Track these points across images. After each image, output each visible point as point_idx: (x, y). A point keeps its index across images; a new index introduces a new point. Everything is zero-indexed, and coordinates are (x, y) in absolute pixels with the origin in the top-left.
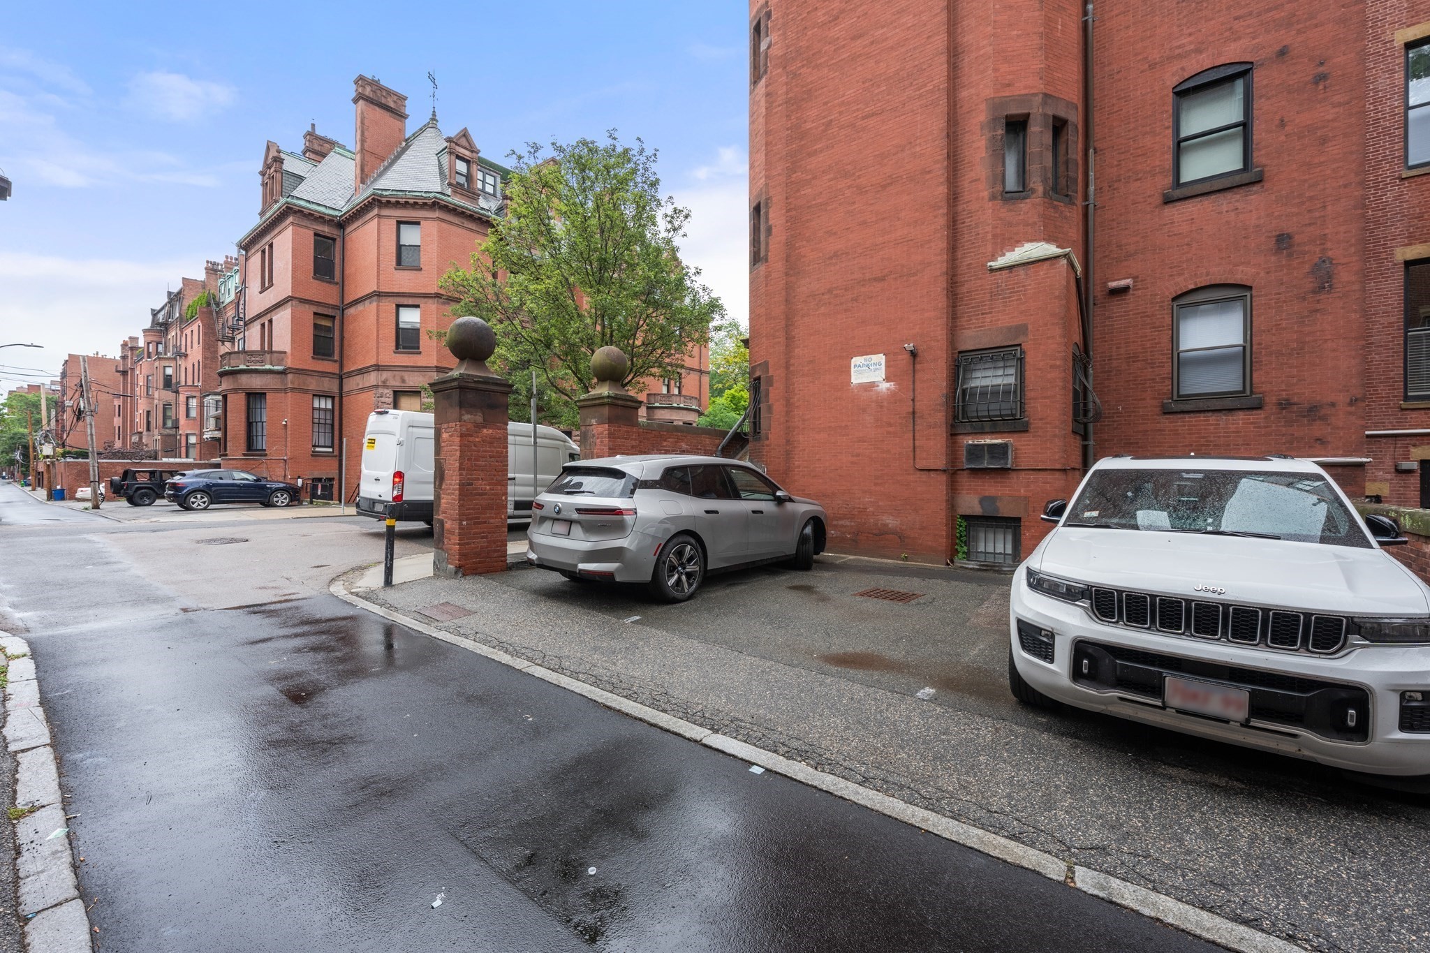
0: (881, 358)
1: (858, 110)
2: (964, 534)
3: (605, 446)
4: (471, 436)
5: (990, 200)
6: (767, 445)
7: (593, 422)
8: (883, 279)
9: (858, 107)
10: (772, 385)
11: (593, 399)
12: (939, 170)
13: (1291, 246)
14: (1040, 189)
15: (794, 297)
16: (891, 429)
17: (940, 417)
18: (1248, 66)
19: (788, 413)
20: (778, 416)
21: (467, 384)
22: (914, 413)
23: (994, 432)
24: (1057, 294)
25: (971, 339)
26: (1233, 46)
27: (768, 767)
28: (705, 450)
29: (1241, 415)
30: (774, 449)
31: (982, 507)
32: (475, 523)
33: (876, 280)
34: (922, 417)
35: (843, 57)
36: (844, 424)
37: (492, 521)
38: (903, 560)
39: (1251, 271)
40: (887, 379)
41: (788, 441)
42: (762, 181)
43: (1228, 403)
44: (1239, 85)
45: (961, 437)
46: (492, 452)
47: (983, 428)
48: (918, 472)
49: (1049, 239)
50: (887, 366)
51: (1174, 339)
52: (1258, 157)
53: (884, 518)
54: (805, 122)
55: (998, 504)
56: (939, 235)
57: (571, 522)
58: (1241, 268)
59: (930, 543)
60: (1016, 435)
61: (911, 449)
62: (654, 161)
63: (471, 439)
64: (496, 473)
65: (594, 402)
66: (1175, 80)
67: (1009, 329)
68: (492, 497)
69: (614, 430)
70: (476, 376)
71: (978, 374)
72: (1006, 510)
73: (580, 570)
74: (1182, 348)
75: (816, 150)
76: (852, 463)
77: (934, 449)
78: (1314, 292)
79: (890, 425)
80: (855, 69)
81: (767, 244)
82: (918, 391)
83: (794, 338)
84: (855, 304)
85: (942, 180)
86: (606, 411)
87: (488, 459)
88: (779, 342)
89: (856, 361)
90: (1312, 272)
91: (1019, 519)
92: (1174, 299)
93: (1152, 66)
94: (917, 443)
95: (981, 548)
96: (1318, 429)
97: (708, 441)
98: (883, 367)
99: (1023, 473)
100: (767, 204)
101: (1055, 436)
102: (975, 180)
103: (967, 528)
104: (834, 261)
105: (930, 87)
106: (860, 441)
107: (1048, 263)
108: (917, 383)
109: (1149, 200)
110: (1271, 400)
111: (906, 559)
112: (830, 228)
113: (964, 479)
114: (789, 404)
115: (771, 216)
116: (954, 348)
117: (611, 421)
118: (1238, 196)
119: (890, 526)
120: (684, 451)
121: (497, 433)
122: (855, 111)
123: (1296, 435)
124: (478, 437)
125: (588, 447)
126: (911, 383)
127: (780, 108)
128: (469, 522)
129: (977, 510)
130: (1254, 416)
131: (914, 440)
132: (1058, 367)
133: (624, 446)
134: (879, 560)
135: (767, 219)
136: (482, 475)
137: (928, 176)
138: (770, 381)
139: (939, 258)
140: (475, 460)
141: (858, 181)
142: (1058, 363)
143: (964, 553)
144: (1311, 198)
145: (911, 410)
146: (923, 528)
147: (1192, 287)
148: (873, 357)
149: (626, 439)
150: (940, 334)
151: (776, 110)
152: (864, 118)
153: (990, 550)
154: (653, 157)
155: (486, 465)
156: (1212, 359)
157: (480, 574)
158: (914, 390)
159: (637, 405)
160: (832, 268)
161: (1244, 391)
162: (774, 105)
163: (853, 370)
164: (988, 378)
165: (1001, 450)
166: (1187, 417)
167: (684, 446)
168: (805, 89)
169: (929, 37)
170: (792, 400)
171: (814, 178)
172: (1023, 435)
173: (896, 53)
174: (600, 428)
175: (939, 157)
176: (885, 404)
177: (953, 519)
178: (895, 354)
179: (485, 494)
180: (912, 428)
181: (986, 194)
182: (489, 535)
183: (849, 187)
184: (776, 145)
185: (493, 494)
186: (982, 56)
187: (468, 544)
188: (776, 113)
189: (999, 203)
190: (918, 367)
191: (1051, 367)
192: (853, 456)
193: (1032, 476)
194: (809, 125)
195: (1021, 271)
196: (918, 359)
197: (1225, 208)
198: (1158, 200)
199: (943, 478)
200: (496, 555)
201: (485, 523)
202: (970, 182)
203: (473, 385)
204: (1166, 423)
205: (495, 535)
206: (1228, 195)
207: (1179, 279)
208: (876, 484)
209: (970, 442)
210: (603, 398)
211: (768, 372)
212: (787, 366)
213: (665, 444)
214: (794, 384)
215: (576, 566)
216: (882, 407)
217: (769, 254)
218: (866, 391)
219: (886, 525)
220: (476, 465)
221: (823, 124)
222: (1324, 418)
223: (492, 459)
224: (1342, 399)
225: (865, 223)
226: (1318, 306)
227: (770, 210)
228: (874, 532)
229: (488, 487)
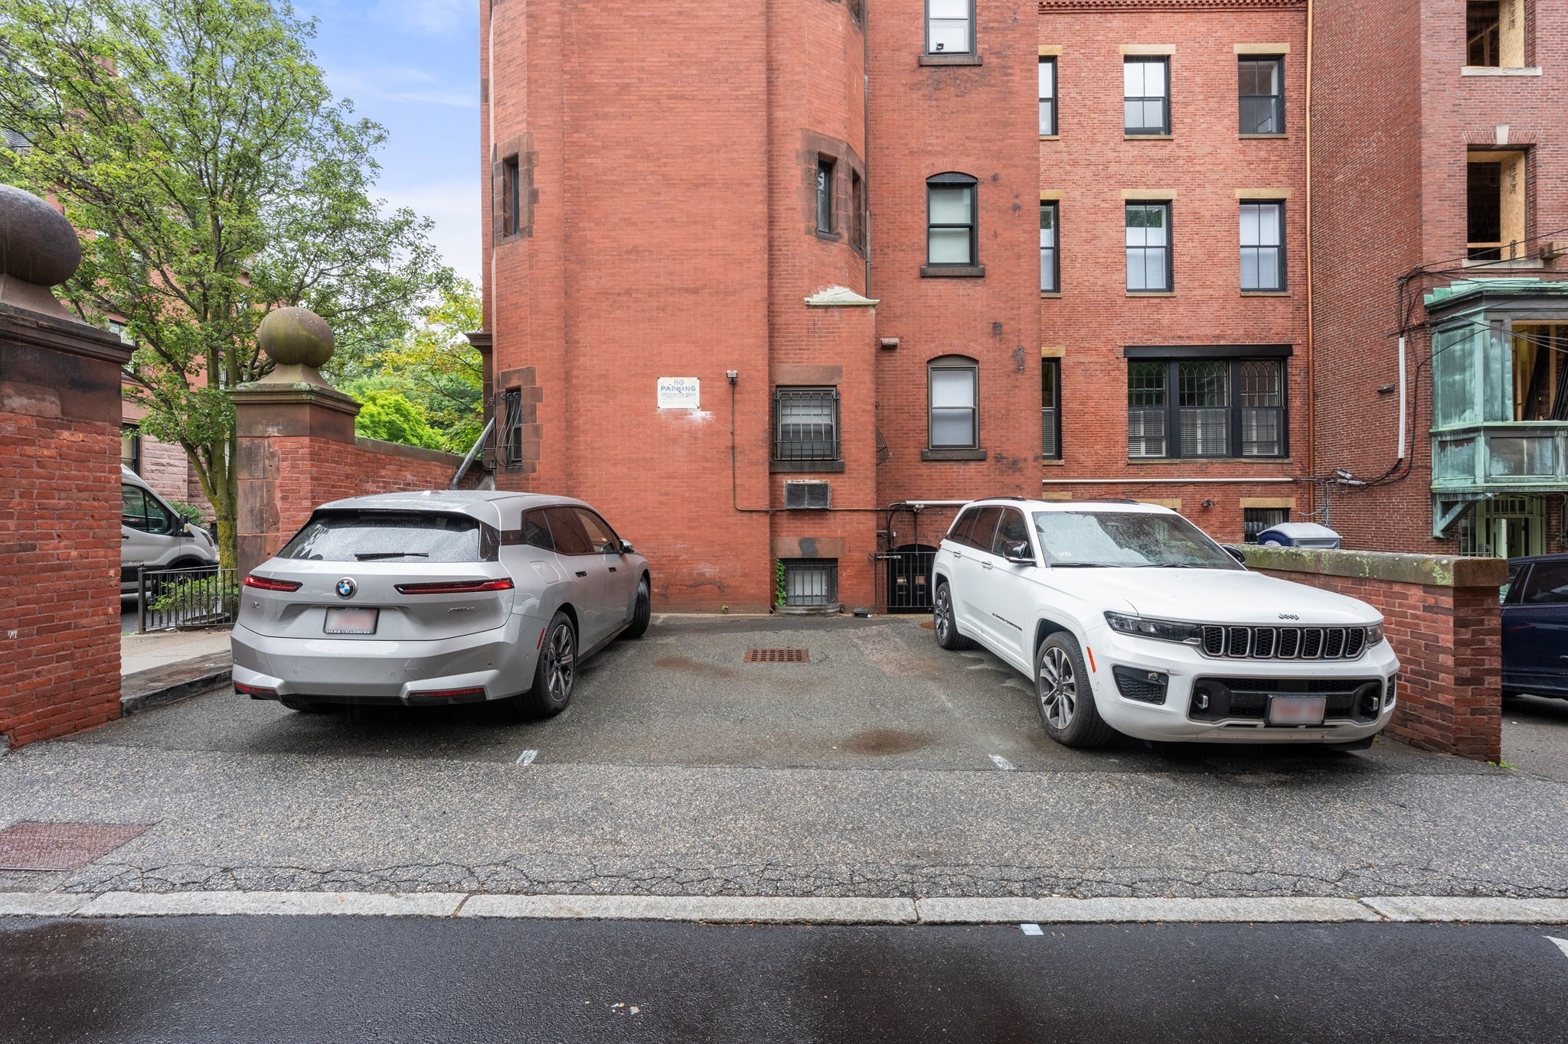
0: (694, 382)
1: (663, 85)
2: (782, 578)
3: (302, 472)
4: (32, 443)
5: (806, 233)
6: (533, 479)
7: (272, 431)
8: (695, 291)
9: (664, 81)
10: (540, 400)
11: (263, 393)
12: (759, 185)
13: (1001, 334)
14: (846, 236)
15: (578, 290)
16: (707, 465)
17: (763, 454)
18: (974, 181)
19: (569, 438)
20: (550, 442)
21: (19, 331)
22: (733, 447)
23: (812, 472)
24: (867, 341)
25: (791, 373)
26: (966, 160)
27: (1041, 919)
28: (436, 483)
29: (973, 465)
30: (544, 484)
31: (802, 550)
32: (40, 632)
33: (687, 290)
34: (742, 452)
35: (644, 14)
36: (648, 456)
37: (84, 621)
38: (723, 612)
39: (978, 348)
40: (703, 407)
41: (570, 475)
42: (520, 127)
43: (965, 455)
44: (967, 193)
45: (780, 476)
46: (85, 478)
47: (802, 467)
48: (739, 514)
49: (854, 288)
50: (702, 393)
51: (929, 397)
52: (982, 256)
53: (700, 566)
54: (591, 73)
55: (817, 546)
56: (759, 257)
57: (376, 610)
58: (972, 344)
59: (752, 591)
60: (832, 476)
61: (731, 487)
62: (308, 34)
63: (30, 450)
64: (95, 524)
65: (275, 398)
66: (927, 173)
67: (826, 369)
68: (85, 572)
69: (320, 448)
70: (43, 317)
71: (795, 411)
72: (824, 551)
73: (412, 694)
74: (935, 405)
75: (606, 114)
76: (660, 503)
77: (755, 489)
78: (1014, 372)
79: (706, 460)
80: (659, 34)
81: (531, 213)
82: (738, 423)
83: (579, 342)
84: (662, 314)
85: (761, 198)
86: (305, 415)
87: (75, 494)
88: (551, 346)
89: (663, 382)
90: (1013, 356)
91: (835, 560)
92: (929, 362)
93: (912, 153)
94: (738, 481)
95: (799, 592)
96: (1017, 478)
97: (438, 471)
98: (697, 392)
99: (840, 514)
100: (529, 160)
101: (867, 478)
102: (792, 209)
103: (786, 573)
104: (633, 257)
105: (747, 92)
106: (669, 477)
107: (859, 310)
108: (737, 415)
109: (911, 271)
110: (991, 454)
111: (726, 611)
112: (627, 216)
113: (784, 521)
114: (570, 430)
115: (536, 176)
116: (771, 380)
117: (313, 432)
118: (969, 285)
119: (707, 575)
120: (409, 484)
121: (98, 442)
122: (659, 85)
123: (1006, 482)
124: (48, 447)
125: (260, 474)
126: (730, 414)
127: (550, 41)
128: (26, 629)
129: (796, 552)
130: (983, 466)
131: (734, 477)
132: (870, 411)
133: (333, 474)
134: (695, 615)
135: (531, 181)
136: (59, 527)
137: (746, 190)
138: (537, 394)
139: (759, 281)
140: (40, 496)
141: (663, 169)
142: (869, 408)
143: (783, 598)
144: (1012, 299)
145: (730, 444)
146: (745, 575)
147: (941, 354)
148: (685, 379)
149: (336, 462)
150: (762, 363)
151: (543, 41)
152: (670, 97)
153: (808, 592)
154: (308, 28)
155: (68, 507)
156: (952, 418)
157: (58, 736)
158: (733, 422)
159: (353, 409)
160: (632, 265)
161: (974, 446)
162: (540, 33)
163: (660, 392)
164: (803, 417)
165: (820, 492)
166: (938, 465)
167: (409, 477)
168: (590, 31)
169: (746, 37)
170: (575, 423)
171: (605, 147)
172: (839, 476)
173: (709, 38)
174: (290, 443)
175: (759, 173)
176: (700, 435)
177: (773, 563)
178: (712, 379)
179: (68, 567)
180: (731, 465)
181: (802, 226)
182: (78, 653)
183: (653, 173)
184: (544, 86)
185: (85, 567)
186: (797, 81)
187: (22, 678)
188: (544, 45)
189: (813, 240)
190: (738, 397)
191: (863, 411)
192: (661, 495)
193: (848, 517)
194: (597, 80)
195: (836, 313)
196: (738, 389)
197: (961, 292)
198: (917, 274)
199: (767, 519)
200: (94, 689)
201: (67, 627)
202: (787, 209)
203: (35, 334)
204: (925, 469)
205: (91, 651)
206: (964, 282)
207: (932, 345)
208: (690, 528)
209: (789, 482)
210: (300, 392)
211: (533, 381)
212: (568, 378)
213: (383, 473)
214: (578, 402)
215: (400, 686)
216: (696, 438)
217: (535, 226)
218: (677, 419)
219: (703, 574)
220: (41, 507)
221: (617, 84)
222: (1020, 470)
223: (85, 495)
224: (1030, 455)
225: (672, 220)
226: (1017, 383)
227: (536, 169)
228: (688, 583)
229: (74, 553)
